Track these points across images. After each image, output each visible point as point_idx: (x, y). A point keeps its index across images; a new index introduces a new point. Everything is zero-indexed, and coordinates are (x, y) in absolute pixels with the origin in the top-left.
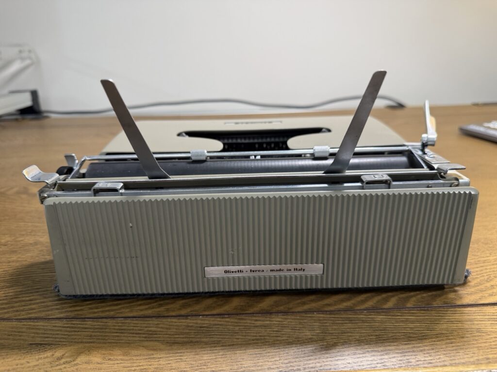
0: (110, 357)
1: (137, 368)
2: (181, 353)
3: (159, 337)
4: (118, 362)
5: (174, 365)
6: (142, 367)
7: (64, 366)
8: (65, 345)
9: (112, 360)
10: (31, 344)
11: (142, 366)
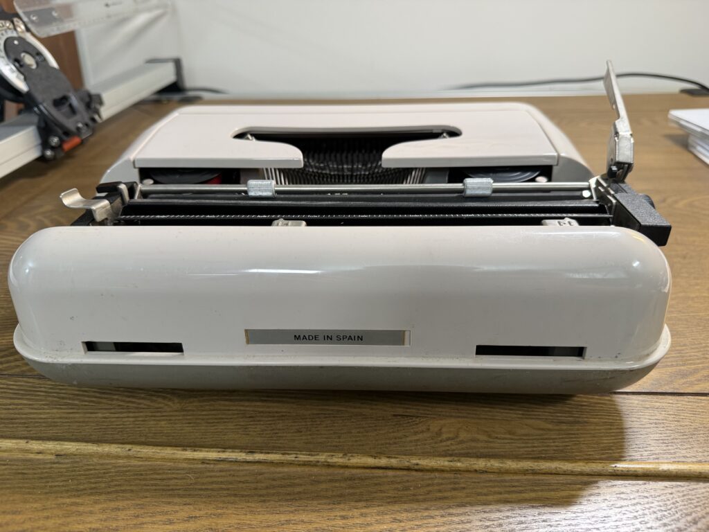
0: (496, 435)
1: (535, 449)
2: (574, 434)
3: (539, 415)
4: (509, 441)
5: (573, 447)
6: (540, 449)
7: (449, 443)
8: (434, 418)
9: (500, 439)
10: (394, 415)
11: (539, 447)
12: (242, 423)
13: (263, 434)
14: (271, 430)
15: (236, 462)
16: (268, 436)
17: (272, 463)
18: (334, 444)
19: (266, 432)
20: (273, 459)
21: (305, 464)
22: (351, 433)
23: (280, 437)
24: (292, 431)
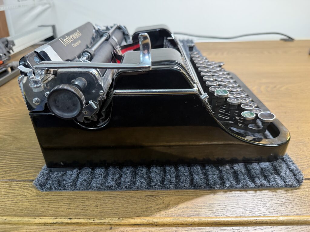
8: (167, 196)
10: (146, 196)
12: (67, 203)
13: (78, 208)
14: (82, 206)
15: (62, 224)
16: (80, 209)
17: (81, 224)
18: (115, 212)
19: (79, 207)
20: (82, 222)
21: (98, 224)
22: (124, 206)
23: (87, 209)
24: (93, 206)
